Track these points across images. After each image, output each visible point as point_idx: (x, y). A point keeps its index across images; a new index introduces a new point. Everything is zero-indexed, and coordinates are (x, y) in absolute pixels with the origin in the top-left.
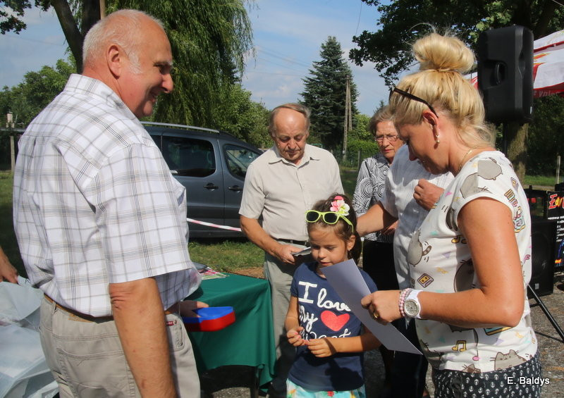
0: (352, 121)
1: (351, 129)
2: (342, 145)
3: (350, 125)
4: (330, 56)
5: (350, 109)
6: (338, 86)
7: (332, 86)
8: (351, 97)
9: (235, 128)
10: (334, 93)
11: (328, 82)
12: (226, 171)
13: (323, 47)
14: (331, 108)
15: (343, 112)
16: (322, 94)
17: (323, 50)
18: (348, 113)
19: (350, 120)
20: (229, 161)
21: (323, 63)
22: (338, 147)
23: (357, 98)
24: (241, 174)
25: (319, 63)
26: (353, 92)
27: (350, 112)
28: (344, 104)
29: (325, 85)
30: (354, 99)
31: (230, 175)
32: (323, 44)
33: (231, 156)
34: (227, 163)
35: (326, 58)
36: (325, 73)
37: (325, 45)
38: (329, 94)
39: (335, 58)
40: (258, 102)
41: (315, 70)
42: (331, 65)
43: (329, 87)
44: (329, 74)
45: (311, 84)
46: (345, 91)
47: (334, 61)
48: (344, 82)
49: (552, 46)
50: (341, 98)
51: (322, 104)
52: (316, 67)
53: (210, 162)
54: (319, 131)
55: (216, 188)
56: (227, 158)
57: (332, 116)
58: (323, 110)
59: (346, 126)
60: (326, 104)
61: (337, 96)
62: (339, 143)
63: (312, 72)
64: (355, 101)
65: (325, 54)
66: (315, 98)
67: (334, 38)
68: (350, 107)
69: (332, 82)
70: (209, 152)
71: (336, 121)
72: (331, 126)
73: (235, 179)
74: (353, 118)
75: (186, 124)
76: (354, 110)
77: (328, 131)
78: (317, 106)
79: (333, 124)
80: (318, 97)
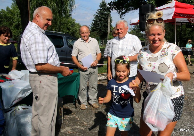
0: (111, 30)
1: (110, 32)
2: (107, 38)
3: (110, 31)
4: (103, 7)
5: (110, 26)
6: (106, 18)
7: (103, 18)
8: (110, 22)
9: (70, 32)
10: (104, 20)
11: (102, 16)
12: (67, 46)
13: (101, 4)
14: (103, 25)
15: (107, 27)
16: (100, 20)
17: (100, 5)
18: (109, 27)
19: (110, 29)
20: (68, 43)
21: (101, 10)
22: (106, 39)
23: (112, 22)
24: (72, 47)
25: (99, 9)
26: (111, 19)
27: (110, 27)
28: (108, 24)
29: (101, 17)
30: (111, 22)
31: (68, 47)
32: (100, 3)
33: (69, 41)
34: (67, 44)
35: (102, 8)
36: (101, 13)
37: (101, 3)
38: (102, 20)
39: (104, 8)
40: (78, 23)
41: (98, 12)
42: (103, 10)
43: (102, 18)
44: (103, 14)
45: (96, 17)
46: (108, 19)
47: (104, 9)
48: (108, 16)
49: (165, 8)
50: (107, 22)
51: (100, 24)
52: (98, 11)
53: (62, 43)
54: (99, 33)
55: (64, 51)
56: (67, 42)
57: (104, 28)
58: (100, 26)
59: (108, 31)
60: (101, 24)
61: (105, 21)
62: (106, 37)
63: (97, 13)
64: (112, 23)
65: (101, 6)
66: (98, 22)
67: (104, 1)
68: (110, 25)
69: (104, 16)
70: (62, 40)
71: (105, 30)
72: (103, 32)
73: (70, 48)
74: (111, 29)
75: (53, 31)
76: (111, 26)
77: (102, 33)
78: (98, 25)
79: (104, 31)
80: (99, 21)
